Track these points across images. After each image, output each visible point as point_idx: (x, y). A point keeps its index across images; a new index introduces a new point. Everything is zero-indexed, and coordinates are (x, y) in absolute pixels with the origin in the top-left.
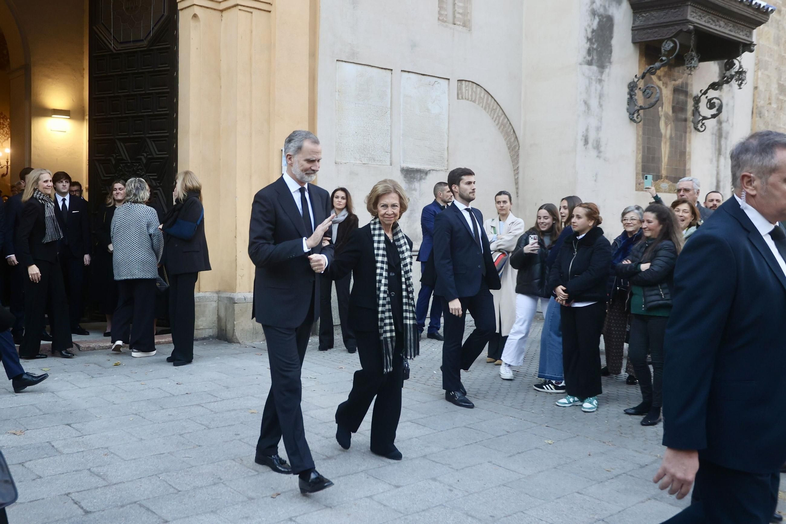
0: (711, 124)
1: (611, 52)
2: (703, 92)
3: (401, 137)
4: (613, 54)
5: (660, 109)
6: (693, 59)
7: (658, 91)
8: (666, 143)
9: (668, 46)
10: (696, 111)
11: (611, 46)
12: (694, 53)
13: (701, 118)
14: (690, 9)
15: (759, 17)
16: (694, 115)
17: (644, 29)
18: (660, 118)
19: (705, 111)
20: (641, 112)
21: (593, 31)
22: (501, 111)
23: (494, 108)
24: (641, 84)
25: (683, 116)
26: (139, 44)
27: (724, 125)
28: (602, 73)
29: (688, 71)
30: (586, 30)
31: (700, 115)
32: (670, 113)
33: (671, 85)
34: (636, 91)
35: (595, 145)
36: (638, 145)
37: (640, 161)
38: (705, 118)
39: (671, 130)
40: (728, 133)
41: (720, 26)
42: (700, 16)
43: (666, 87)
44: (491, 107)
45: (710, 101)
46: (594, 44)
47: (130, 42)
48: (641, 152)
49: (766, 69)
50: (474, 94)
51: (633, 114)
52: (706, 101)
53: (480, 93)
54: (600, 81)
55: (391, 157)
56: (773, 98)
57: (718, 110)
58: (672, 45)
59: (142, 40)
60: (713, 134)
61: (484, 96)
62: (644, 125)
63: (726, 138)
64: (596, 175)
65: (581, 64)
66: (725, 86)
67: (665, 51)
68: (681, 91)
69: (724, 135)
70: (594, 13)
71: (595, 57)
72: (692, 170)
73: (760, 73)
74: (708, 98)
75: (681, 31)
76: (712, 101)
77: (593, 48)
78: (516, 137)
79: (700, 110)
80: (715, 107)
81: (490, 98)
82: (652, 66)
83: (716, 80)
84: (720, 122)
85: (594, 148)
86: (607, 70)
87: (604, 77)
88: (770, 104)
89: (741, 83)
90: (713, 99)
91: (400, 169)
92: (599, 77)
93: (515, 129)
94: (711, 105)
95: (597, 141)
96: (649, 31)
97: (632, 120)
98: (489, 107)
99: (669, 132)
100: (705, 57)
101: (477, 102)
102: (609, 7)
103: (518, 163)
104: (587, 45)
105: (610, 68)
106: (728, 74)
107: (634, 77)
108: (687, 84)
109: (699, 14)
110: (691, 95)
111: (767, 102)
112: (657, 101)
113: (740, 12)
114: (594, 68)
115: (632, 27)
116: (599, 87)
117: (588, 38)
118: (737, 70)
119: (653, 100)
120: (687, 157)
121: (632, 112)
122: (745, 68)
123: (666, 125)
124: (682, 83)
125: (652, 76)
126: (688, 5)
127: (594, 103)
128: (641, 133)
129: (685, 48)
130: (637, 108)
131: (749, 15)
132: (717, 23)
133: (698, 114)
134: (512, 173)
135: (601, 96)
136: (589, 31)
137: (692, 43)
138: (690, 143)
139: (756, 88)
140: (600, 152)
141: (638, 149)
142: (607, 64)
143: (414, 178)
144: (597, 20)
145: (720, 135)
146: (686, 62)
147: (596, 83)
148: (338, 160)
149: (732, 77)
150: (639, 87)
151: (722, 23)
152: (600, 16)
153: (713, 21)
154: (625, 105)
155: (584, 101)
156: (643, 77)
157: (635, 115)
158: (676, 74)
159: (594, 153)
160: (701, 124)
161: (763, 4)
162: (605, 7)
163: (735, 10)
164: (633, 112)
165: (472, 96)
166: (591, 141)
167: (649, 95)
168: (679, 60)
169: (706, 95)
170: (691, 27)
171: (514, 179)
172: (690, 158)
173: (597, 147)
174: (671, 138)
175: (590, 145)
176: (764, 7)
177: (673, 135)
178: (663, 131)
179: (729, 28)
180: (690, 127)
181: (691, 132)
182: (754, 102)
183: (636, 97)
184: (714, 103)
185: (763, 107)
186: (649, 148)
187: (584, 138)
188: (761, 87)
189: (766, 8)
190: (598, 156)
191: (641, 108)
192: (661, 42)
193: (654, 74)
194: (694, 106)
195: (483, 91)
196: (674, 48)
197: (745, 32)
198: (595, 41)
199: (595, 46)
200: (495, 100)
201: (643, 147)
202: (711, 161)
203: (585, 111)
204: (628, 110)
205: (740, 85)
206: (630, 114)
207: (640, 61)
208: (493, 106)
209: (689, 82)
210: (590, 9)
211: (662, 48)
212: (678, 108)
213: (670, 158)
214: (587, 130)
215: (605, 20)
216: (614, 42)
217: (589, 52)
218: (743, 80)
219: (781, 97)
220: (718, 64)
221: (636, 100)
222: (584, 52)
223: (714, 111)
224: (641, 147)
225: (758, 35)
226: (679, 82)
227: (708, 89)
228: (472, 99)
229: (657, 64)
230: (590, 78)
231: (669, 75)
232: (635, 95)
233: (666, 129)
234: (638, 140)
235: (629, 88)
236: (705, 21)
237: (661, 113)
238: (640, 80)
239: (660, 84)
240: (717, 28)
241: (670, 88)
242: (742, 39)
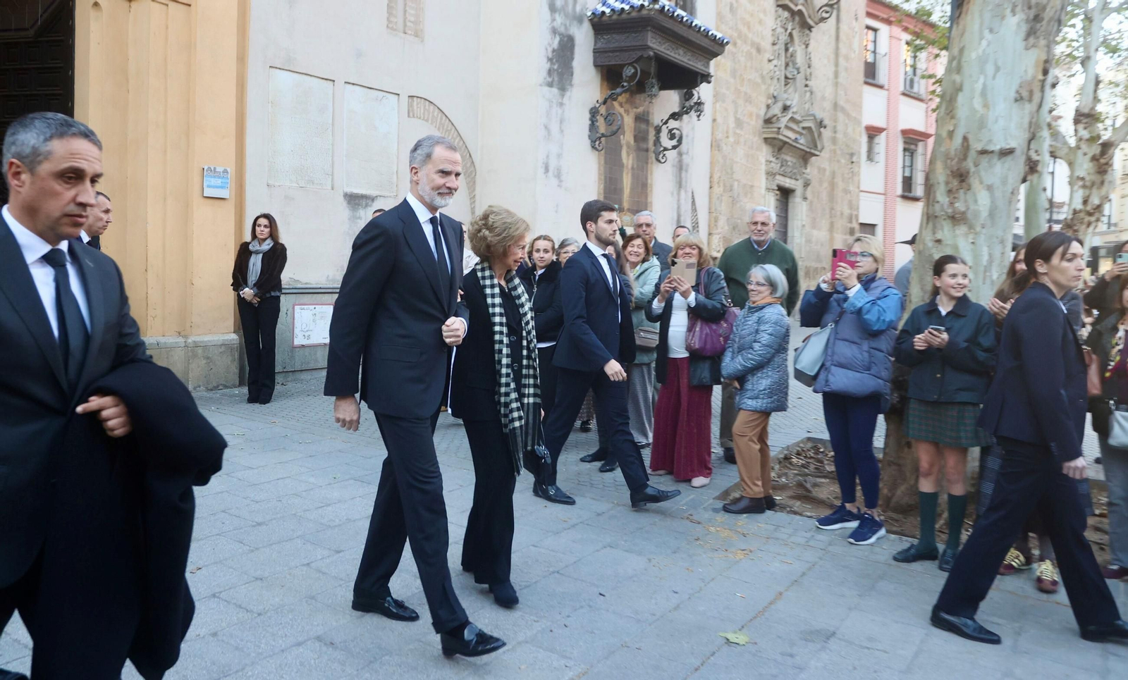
0: (671, 155)
1: (572, 75)
2: (664, 121)
3: (345, 158)
4: (575, 75)
5: (622, 137)
6: (653, 87)
7: (620, 118)
8: (628, 173)
9: (628, 71)
10: (657, 141)
11: (572, 68)
12: (654, 81)
13: (662, 149)
14: (650, 34)
15: (716, 48)
16: (655, 145)
17: (606, 52)
18: (621, 147)
19: (666, 142)
20: (603, 139)
21: (554, 51)
22: (456, 133)
23: (449, 129)
24: (603, 110)
25: (645, 146)
26: (23, 34)
27: (684, 157)
28: (563, 96)
29: (648, 99)
30: (547, 49)
31: (661, 146)
32: (632, 142)
33: (634, 112)
34: (598, 117)
35: (556, 173)
36: (600, 174)
37: (602, 191)
38: (666, 149)
39: (633, 160)
40: (688, 165)
41: (679, 55)
42: (660, 43)
43: (628, 115)
44: (445, 127)
45: (670, 131)
46: (554, 64)
47: (10, 30)
48: (603, 182)
49: (724, 101)
50: (426, 113)
51: (595, 142)
52: (667, 131)
53: (433, 112)
54: (561, 104)
55: (332, 179)
56: (731, 133)
57: (678, 141)
58: (633, 71)
59: (26, 29)
60: (673, 166)
61: (438, 115)
62: (606, 153)
63: (686, 171)
64: (557, 206)
65: (541, 85)
66: (685, 117)
67: (626, 76)
68: (642, 119)
69: (684, 167)
70: (554, 31)
71: (556, 79)
72: (653, 204)
73: (718, 105)
74: (669, 128)
75: (641, 57)
76: (673, 132)
77: (554, 69)
78: (473, 162)
79: (662, 140)
80: (675, 138)
81: (444, 117)
82: (613, 92)
83: (677, 110)
84: (680, 154)
85: (555, 176)
86: (568, 94)
87: (565, 100)
88: (727, 137)
89: (700, 115)
90: (673, 129)
91: (342, 194)
92: (560, 101)
93: (471, 153)
94: (672, 137)
95: (558, 169)
96: (611, 54)
97: (593, 147)
98: (443, 127)
99: (630, 162)
100: (665, 86)
101: (430, 122)
102: (570, 26)
103: (474, 190)
104: (548, 66)
105: (571, 91)
106: (687, 104)
107: (595, 102)
108: (648, 113)
109: (659, 40)
110: (653, 124)
111: (725, 135)
112: (618, 129)
113: (698, 42)
114: (555, 90)
115: (594, 49)
116: (560, 111)
117: (548, 57)
118: (695, 101)
119: (614, 128)
120: (649, 189)
121: (594, 140)
122: (703, 99)
123: (628, 155)
124: (644, 111)
125: (614, 102)
126: (648, 30)
127: (555, 128)
128: (603, 162)
129: (645, 74)
130: (598, 135)
131: (706, 46)
132: (677, 51)
133: (659, 145)
134: (469, 203)
135: (561, 122)
136: (550, 50)
137: (653, 70)
138: (651, 174)
139: (714, 120)
140: (561, 181)
141: (600, 179)
142: (568, 87)
143: (359, 205)
144: (557, 39)
145: (681, 167)
146: (647, 90)
147: (557, 105)
148: (270, 182)
149: (691, 108)
150: (601, 112)
151: (681, 52)
152: (560, 34)
153: (673, 49)
154: (586, 132)
155: (544, 125)
156: (605, 102)
157: (597, 143)
158: (638, 101)
159: (554, 181)
160: (662, 155)
161: (719, 35)
162: (565, 25)
163: (694, 40)
164: (596, 140)
165: (424, 114)
166: (551, 169)
167: (611, 122)
168: (640, 87)
169: (667, 125)
170: (651, 53)
171: (470, 209)
172: (651, 190)
173: (558, 176)
174: (633, 168)
175: (550, 174)
176: (719, 38)
177: (635, 166)
178: (625, 161)
179: (688, 57)
180: (651, 158)
181: (652, 163)
182: (712, 134)
183: (598, 124)
184: (674, 134)
185: (721, 140)
186: (611, 179)
187: (544, 166)
188: (719, 120)
189: (721, 39)
190: (559, 186)
191: (603, 135)
192: (622, 66)
193: (615, 100)
194: (655, 136)
195: (437, 110)
196: (635, 74)
197: (702, 63)
198: (556, 61)
199: (556, 67)
200: (449, 120)
201: (605, 177)
202: (672, 194)
203: (545, 137)
204: (590, 137)
205: (699, 116)
206: (592, 142)
207: (602, 85)
208: (447, 127)
209: (651, 110)
210: (550, 26)
211: (624, 74)
212: (640, 137)
213: (632, 189)
214: (548, 157)
215: (566, 39)
216: (575, 64)
217: (550, 72)
218: (701, 112)
219: (738, 131)
220: (679, 94)
221: (598, 127)
222: (544, 73)
223: (674, 142)
224: (603, 178)
225: (714, 66)
226: (641, 110)
227: (669, 119)
228: (424, 117)
229: (619, 90)
230: (550, 101)
231: (631, 102)
232: (597, 121)
233: (628, 159)
234: (599, 170)
235: (590, 113)
236: (664, 48)
237: (623, 142)
238: (602, 106)
239: (622, 110)
240: (677, 56)
241: (632, 115)
242: (700, 69)
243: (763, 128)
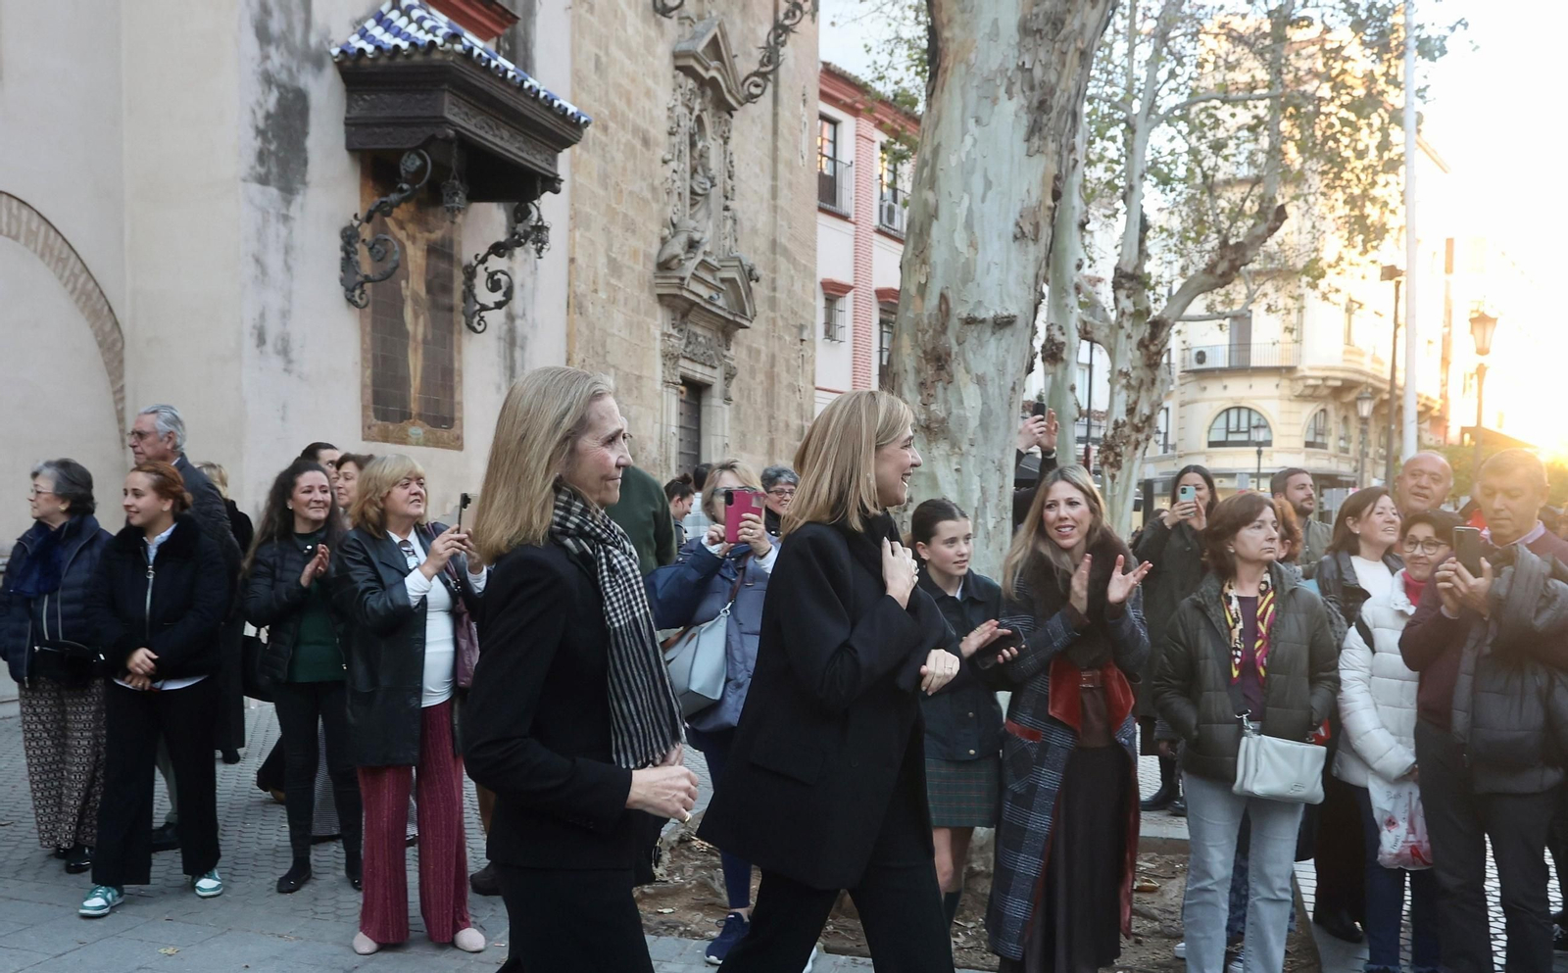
0: (495, 318)
1: (305, 162)
2: (479, 258)
4: (310, 166)
5: (403, 283)
6: (456, 194)
7: (397, 248)
8: (416, 350)
9: (411, 163)
10: (469, 293)
11: (304, 150)
12: (457, 183)
13: (478, 307)
14: (447, 98)
15: (566, 131)
16: (465, 300)
17: (367, 125)
18: (403, 302)
19: (485, 296)
20: (368, 286)
21: (268, 116)
22: (79, 265)
23: (64, 256)
24: (366, 232)
25: (446, 301)
27: (518, 322)
28: (288, 203)
29: (448, 215)
30: (254, 112)
31: (476, 302)
32: (423, 292)
33: (423, 237)
34: (358, 246)
35: (279, 347)
36: (363, 350)
37: (369, 381)
38: (484, 308)
39: (425, 326)
40: (525, 338)
41: (502, 138)
42: (467, 114)
43: (414, 243)
44: (56, 253)
45: (491, 275)
46: (270, 142)
48: (371, 365)
49: (588, 228)
50: (13, 222)
51: (353, 290)
52: (485, 275)
53: (29, 222)
54: (286, 218)
56: (601, 286)
57: (505, 294)
58: (418, 162)
60: (499, 338)
61: (38, 228)
62: (374, 311)
63: (522, 348)
64: (284, 406)
65: (244, 180)
66: (518, 251)
67: (407, 172)
68: (441, 252)
69: (519, 342)
70: (268, 79)
71: (274, 170)
72: (465, 404)
73: (578, 234)
74: (490, 270)
75: (432, 139)
76: (496, 277)
77: (269, 150)
78: (116, 323)
79: (477, 291)
80: (500, 288)
81: (52, 233)
82: (384, 199)
83: (502, 237)
84: (511, 318)
85: (278, 353)
86: (299, 199)
87: (294, 211)
88: (596, 291)
89: (542, 248)
90: (496, 273)
92: (284, 211)
93: (112, 305)
94: (495, 286)
95: (283, 339)
96: (377, 130)
97: (350, 301)
98: (51, 254)
99: (420, 330)
100: (480, 192)
101: (22, 240)
102: (298, 71)
103: (121, 376)
104: (257, 143)
105: (305, 194)
106: (520, 228)
107: (352, 218)
108: (451, 241)
109: (466, 110)
110: (460, 261)
111: (592, 288)
112: (395, 268)
113: (535, 118)
114: (273, 191)
115: (346, 119)
116: (283, 231)
117: (257, 128)
118: (534, 224)
119: (390, 265)
120: (456, 379)
121: (351, 287)
122: (547, 220)
123: (416, 316)
124: (443, 237)
125: (387, 220)
126: (444, 90)
127: (274, 261)
128: (368, 329)
129: (442, 170)
130: (359, 278)
131: (548, 125)
132: (497, 132)
133: (472, 299)
134: (110, 398)
135: (288, 250)
136: (260, 114)
137: (454, 163)
138: (460, 352)
139: (572, 260)
140: (290, 362)
141: (364, 359)
142: (299, 186)
144: (274, 95)
145: (512, 341)
146: (445, 198)
147: (278, 221)
149: (526, 236)
150: (363, 237)
151: (506, 134)
152: (280, 86)
153: (491, 127)
154: (336, 272)
155: (253, 256)
156: (369, 218)
157: (357, 292)
158: (431, 219)
159: (277, 362)
160: (477, 318)
161: (572, 109)
162: (290, 70)
163: (526, 112)
164: (353, 287)
165: (9, 225)
166: (270, 338)
167: (381, 255)
168: (431, 197)
169: (486, 265)
170: (451, 133)
171: (113, 411)
172: (461, 381)
173: (284, 351)
174: (425, 341)
175: (269, 347)
176: (573, 114)
177: (430, 337)
178: (410, 327)
179: (517, 145)
180: (459, 323)
181: (460, 332)
182: (569, 285)
183: (358, 257)
184: (499, 280)
185: (585, 296)
186: (385, 359)
187: (256, 332)
188: (581, 260)
189: (576, 116)
190: (285, 370)
191: (367, 279)
192: (400, 153)
193: (388, 214)
194: (465, 283)
195: (36, 218)
196: (422, 169)
197: (545, 156)
198: (273, 136)
199: (273, 147)
200: (64, 239)
201: (375, 357)
202: (499, 388)
203: (256, 277)
204: (342, 281)
205: (539, 251)
206: (347, 290)
207: (363, 187)
208: (61, 252)
209: (456, 238)
210: (260, 70)
211: (402, 167)
212: (437, 286)
213: (425, 379)
214: (262, 316)
215: (290, 96)
216: (311, 143)
217: (262, 157)
218: (544, 243)
219: (613, 281)
220: (505, 210)
221: (357, 262)
222: (251, 158)
223: (499, 296)
224: (370, 356)
225: (565, 162)
226: (437, 235)
227: (488, 254)
228: (9, 231)
229: (394, 197)
230: (265, 212)
231: (421, 221)
232: (356, 252)
233: (415, 324)
234: (363, 342)
235: (343, 237)
236: (476, 126)
237: (406, 293)
238: (365, 224)
239: (402, 235)
240: (497, 141)
241: (422, 245)
242: (540, 167)
243: (656, 277)
